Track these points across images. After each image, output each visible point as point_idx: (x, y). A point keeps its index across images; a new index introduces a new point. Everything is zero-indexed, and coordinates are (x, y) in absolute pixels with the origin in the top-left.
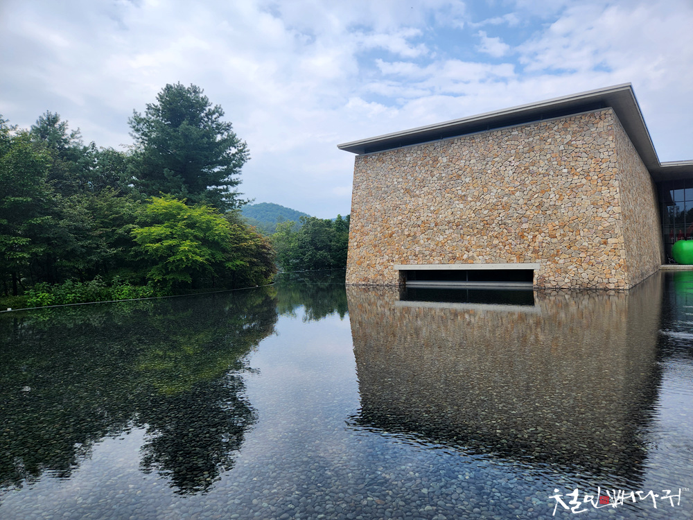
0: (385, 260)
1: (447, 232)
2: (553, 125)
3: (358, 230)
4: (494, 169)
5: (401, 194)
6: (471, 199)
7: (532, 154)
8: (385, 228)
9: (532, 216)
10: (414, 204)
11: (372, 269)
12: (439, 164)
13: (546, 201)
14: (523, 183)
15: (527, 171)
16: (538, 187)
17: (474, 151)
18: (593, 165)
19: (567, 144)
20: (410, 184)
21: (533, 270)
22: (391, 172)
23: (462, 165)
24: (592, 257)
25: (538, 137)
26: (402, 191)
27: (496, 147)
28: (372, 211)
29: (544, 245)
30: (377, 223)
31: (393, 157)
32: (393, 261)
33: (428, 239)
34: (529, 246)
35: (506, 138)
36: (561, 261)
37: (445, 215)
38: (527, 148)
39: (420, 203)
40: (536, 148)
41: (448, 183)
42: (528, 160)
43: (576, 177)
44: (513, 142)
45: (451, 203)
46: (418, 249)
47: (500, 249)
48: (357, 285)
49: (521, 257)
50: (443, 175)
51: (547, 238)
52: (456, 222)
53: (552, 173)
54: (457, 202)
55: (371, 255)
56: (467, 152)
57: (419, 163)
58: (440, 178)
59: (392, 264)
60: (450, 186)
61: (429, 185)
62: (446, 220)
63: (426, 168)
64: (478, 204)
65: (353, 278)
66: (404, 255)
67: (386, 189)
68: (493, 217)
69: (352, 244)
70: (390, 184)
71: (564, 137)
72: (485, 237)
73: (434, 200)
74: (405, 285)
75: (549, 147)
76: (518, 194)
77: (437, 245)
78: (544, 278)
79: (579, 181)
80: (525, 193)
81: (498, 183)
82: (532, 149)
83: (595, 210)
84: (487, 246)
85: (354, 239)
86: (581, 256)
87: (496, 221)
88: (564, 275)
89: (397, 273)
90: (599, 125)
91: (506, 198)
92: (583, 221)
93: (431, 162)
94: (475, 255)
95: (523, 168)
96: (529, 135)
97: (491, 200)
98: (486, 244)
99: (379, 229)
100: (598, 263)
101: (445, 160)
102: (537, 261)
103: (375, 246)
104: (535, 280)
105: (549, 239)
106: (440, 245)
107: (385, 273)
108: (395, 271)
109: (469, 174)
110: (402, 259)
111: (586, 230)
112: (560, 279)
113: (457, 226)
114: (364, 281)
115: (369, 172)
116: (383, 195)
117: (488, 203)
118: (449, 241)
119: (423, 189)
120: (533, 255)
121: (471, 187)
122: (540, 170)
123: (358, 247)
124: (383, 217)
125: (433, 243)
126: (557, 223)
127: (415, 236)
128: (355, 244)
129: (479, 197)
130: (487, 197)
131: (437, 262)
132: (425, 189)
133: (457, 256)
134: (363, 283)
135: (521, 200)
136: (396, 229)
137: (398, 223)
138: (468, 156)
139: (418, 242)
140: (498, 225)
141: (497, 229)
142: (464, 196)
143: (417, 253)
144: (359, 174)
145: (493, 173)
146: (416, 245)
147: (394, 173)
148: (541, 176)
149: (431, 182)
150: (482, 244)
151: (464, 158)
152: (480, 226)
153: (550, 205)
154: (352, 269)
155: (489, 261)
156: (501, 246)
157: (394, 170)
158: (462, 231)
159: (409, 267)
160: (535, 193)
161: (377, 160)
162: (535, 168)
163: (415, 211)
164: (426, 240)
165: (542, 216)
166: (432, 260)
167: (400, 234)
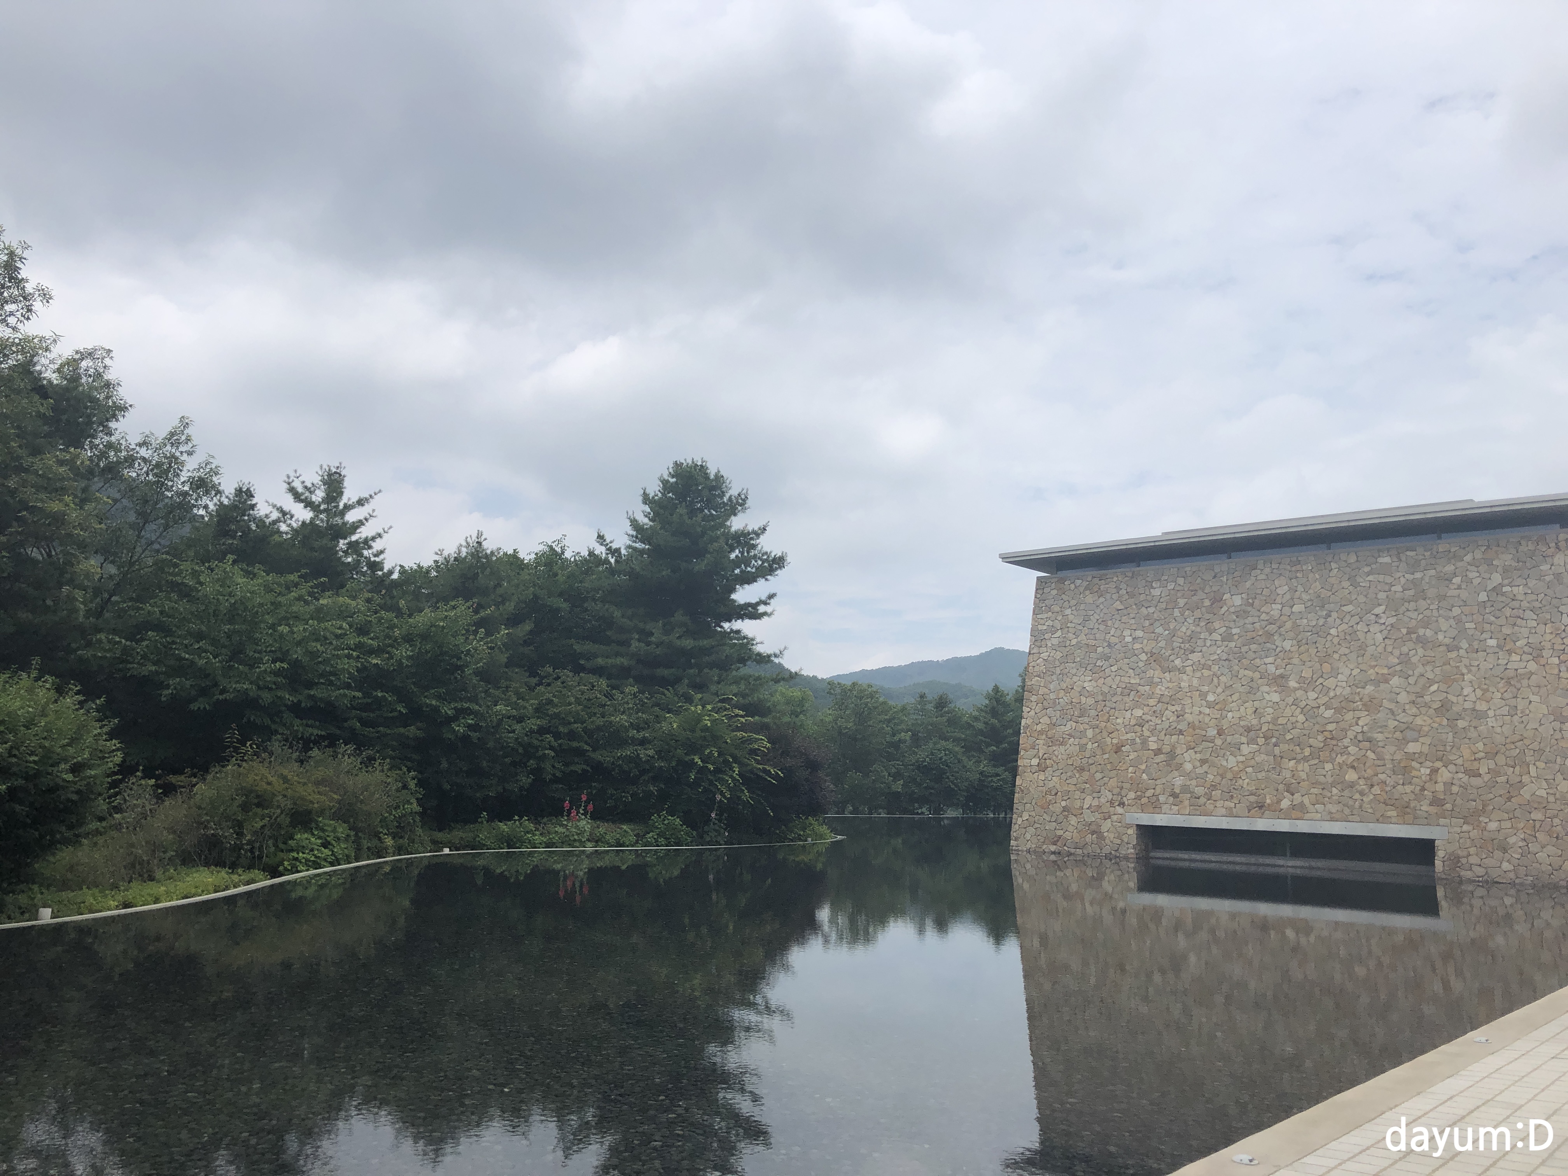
0: (1103, 800)
1: (1245, 749)
2: (1462, 552)
3: (1041, 732)
4: (1344, 627)
5: (1141, 664)
6: (1296, 685)
7: (1423, 604)
8: (1105, 734)
9: (1426, 729)
10: (1170, 685)
11: (1073, 820)
12: (1225, 609)
13: (1454, 699)
14: (1404, 659)
15: (1414, 636)
16: (1438, 671)
17: (1300, 588)
18: (1548, 637)
19: (1494, 589)
20: (1162, 644)
21: (1433, 841)
22: (1117, 617)
23: (1275, 613)
25: (1433, 572)
26: (1143, 657)
27: (1346, 584)
28: (1074, 694)
29: (1455, 789)
30: (1086, 720)
31: (1123, 586)
32: (1122, 804)
33: (1203, 762)
34: (1423, 789)
35: (1367, 569)
36: (1493, 826)
37: (1240, 713)
38: (1412, 592)
39: (1183, 684)
40: (1431, 593)
41: (1244, 649)
42: (1414, 615)
43: (1515, 657)
44: (1381, 578)
45: (1252, 690)
46: (1179, 781)
47: (1362, 793)
48: (1038, 853)
49: (1406, 812)
50: (1234, 631)
51: (1460, 775)
52: (1265, 728)
53: (1464, 645)
54: (1266, 688)
55: (1072, 788)
56: (1286, 588)
57: (1182, 602)
58: (1227, 637)
59: (1119, 810)
60: (1251, 655)
61: (1204, 649)
62: (1242, 723)
63: (1197, 613)
64: (1312, 695)
65: (1028, 836)
66: (1149, 793)
67: (1107, 650)
68: (1342, 725)
69: (1028, 761)
70: (1117, 640)
71: (1487, 576)
72: (1328, 766)
73: (1215, 680)
74: (1147, 858)
75: (1456, 592)
76: (1395, 681)
77: (1223, 777)
78: (1458, 858)
79: (1522, 664)
80: (1412, 680)
81: (1353, 656)
82: (1421, 595)
84: (1333, 785)
85: (1032, 752)
86: (1532, 816)
87: (1350, 734)
88: (1499, 854)
89: (1131, 831)
90: (1556, 561)
91: (1370, 688)
92: (1535, 746)
93: (1207, 603)
94: (1306, 800)
95: (1404, 631)
96: (1414, 567)
97: (1339, 691)
98: (1330, 780)
99: (1090, 733)
101: (1237, 600)
102: (1442, 821)
103: (1082, 769)
104: (1437, 861)
105: (1465, 779)
106: (1229, 775)
107: (1104, 828)
108: (1128, 826)
109: (1291, 634)
110: (1144, 801)
111: (1541, 764)
112: (1494, 862)
113: (1266, 737)
114: (1054, 843)
115: (1068, 612)
116: (1099, 663)
117: (1332, 694)
118: (1249, 770)
119: (1190, 656)
120: (1433, 810)
121: (1296, 661)
122: (1440, 636)
123: (1041, 767)
124: (1099, 708)
125: (1214, 771)
126: (1480, 745)
127: (1172, 755)
128: (1035, 762)
129: (1312, 681)
130: (1331, 683)
131: (1223, 812)
132: (1195, 657)
133: (1268, 801)
134: (1053, 848)
135: (1404, 694)
136: (1129, 736)
137: (1133, 722)
138: (1288, 596)
139: (1179, 766)
140: (1356, 741)
141: (1352, 749)
142: (1282, 676)
143: (1178, 791)
144: (1045, 616)
145: (1342, 635)
146: (1176, 773)
147: (1124, 619)
148: (1442, 648)
149: (1208, 643)
150: (1322, 779)
151: (1279, 600)
152: (1317, 742)
153: (1465, 710)
154: (1026, 816)
155: (1337, 816)
156: (1362, 785)
157: (1125, 612)
158: (1277, 750)
159: (1160, 820)
160: (1431, 682)
161: (1086, 589)
162: (1429, 633)
163: (1172, 700)
164: (1198, 764)
165: (1448, 729)
166: (1211, 807)
167: (1139, 746)
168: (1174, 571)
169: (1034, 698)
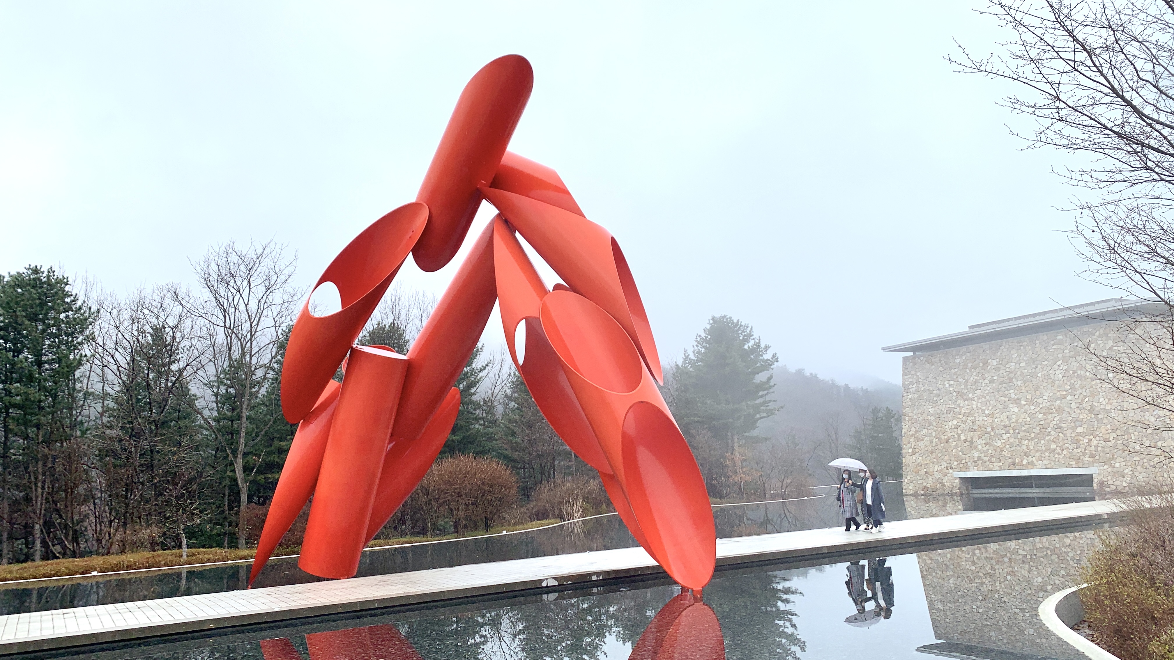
0: (943, 467)
1: (1005, 437)
2: (1094, 331)
3: (912, 436)
4: (1044, 372)
5: (954, 398)
6: (1025, 403)
8: (941, 433)
9: (1085, 420)
10: (968, 407)
11: (930, 478)
12: (989, 367)
13: (1096, 404)
14: (1073, 387)
15: (1076, 375)
16: (1088, 391)
17: (1023, 355)
20: (963, 387)
22: (941, 375)
23: (1013, 368)
24: (1145, 460)
26: (955, 394)
27: (1043, 351)
28: (925, 415)
29: (1100, 449)
30: (932, 427)
31: (942, 359)
32: (952, 468)
33: (986, 444)
34: (1085, 450)
35: (1052, 342)
36: (1117, 465)
37: (1001, 419)
38: (1073, 353)
39: (974, 406)
41: (1000, 387)
42: (1075, 364)
44: (1059, 346)
45: (1005, 407)
46: (976, 455)
47: (1059, 454)
48: (916, 495)
49: (1079, 462)
50: (995, 378)
51: (1101, 442)
52: (1012, 425)
54: (1011, 406)
56: (1016, 355)
57: (970, 365)
58: (992, 381)
59: (951, 471)
60: (1003, 389)
61: (982, 388)
62: (1002, 424)
63: (977, 370)
64: (1033, 407)
65: (911, 487)
66: (963, 461)
67: (938, 392)
68: (1048, 421)
69: (907, 450)
70: (942, 387)
71: (1106, 342)
72: (1043, 442)
73: (988, 403)
74: (968, 494)
76: (1069, 398)
77: (995, 451)
78: (1103, 482)
80: (1077, 397)
81: (1049, 386)
84: (1045, 451)
85: (909, 446)
86: (1134, 459)
87: (1051, 425)
88: (1121, 479)
89: (956, 481)
91: (1058, 402)
93: (981, 365)
94: (1034, 459)
95: (1071, 372)
97: (1044, 404)
98: (1044, 448)
99: (934, 434)
100: (1151, 466)
101: (995, 363)
102: (1095, 465)
103: (932, 452)
104: (1095, 485)
106: (999, 450)
107: (944, 481)
108: (956, 479)
109: (1021, 378)
110: (961, 465)
113: (1014, 430)
114: (923, 490)
115: (918, 374)
117: (1041, 406)
118: (1007, 446)
119: (976, 392)
120: (1091, 459)
123: (914, 453)
124: (937, 421)
125: (992, 448)
126: (1109, 426)
127: (972, 442)
128: (910, 450)
129: (1032, 401)
130: (1040, 400)
131: (998, 468)
132: (978, 392)
133: (1017, 461)
134: (922, 492)
135: (1073, 404)
136: (952, 434)
137: (953, 427)
138: (1018, 359)
139: (976, 447)
140: (1054, 429)
141: (1053, 433)
142: (1018, 399)
143: (976, 459)
144: (908, 377)
145: (1043, 377)
146: (974, 451)
147: (944, 376)
148: (1089, 380)
149: (984, 385)
150: (1040, 448)
151: (1014, 361)
152: (1037, 430)
153: (1101, 409)
154: (909, 478)
155: (1049, 466)
156: (1058, 450)
157: (945, 372)
158: (1019, 436)
159: (970, 474)
160: (1085, 397)
161: (926, 361)
162: (1082, 372)
163: (969, 415)
164: (984, 445)
166: (992, 466)
167: (957, 439)
168: (965, 350)
169: (907, 419)
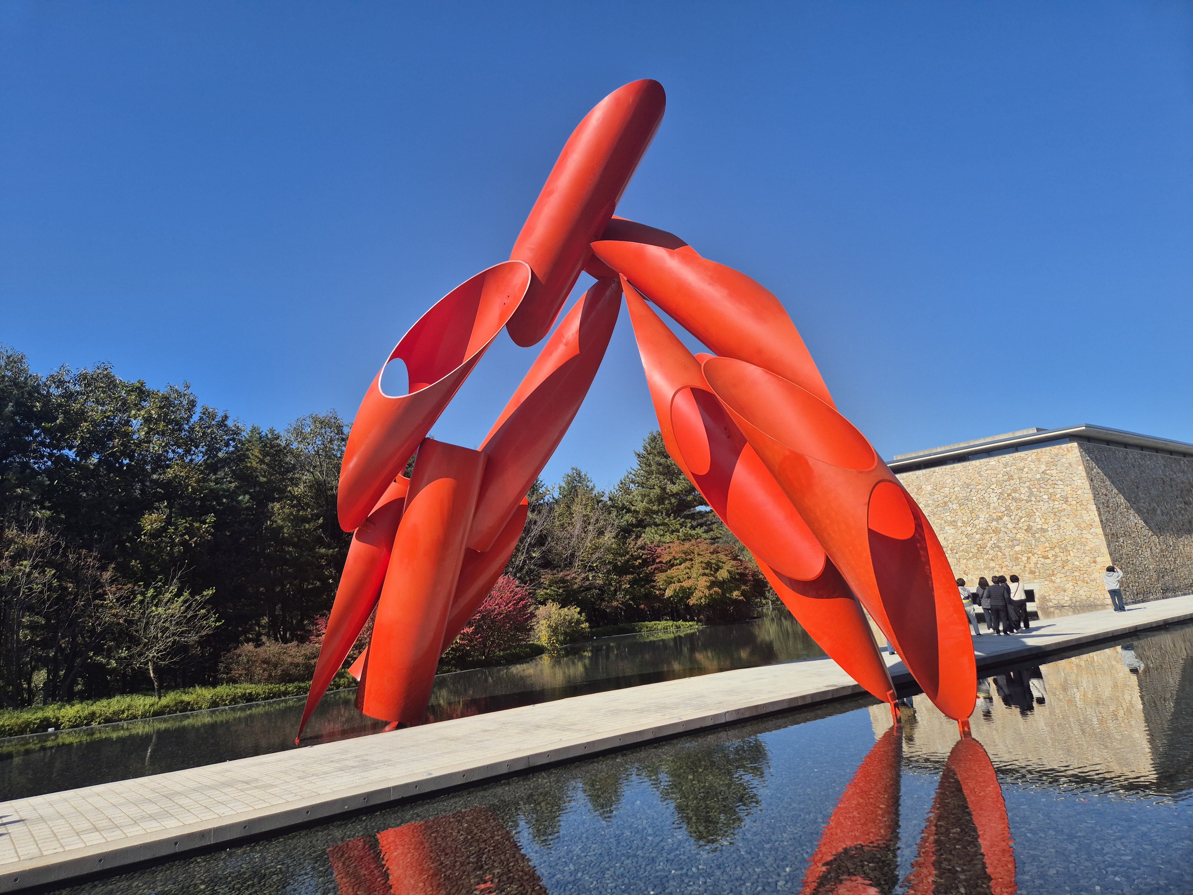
2: (1026, 457)
6: (962, 525)
7: (1012, 482)
9: (1022, 539)
14: (1008, 508)
15: (1010, 497)
16: (1023, 512)
17: (956, 480)
18: (1070, 492)
19: (1043, 472)
21: (1034, 590)
23: (947, 492)
24: (1085, 575)
25: (1015, 467)
27: (977, 476)
35: (985, 468)
36: (1058, 581)
38: (1007, 477)
40: (1016, 476)
41: (935, 510)
42: (1009, 487)
43: (1056, 503)
44: (992, 471)
50: (930, 502)
51: (1041, 559)
53: (1033, 499)
54: (947, 528)
64: (969, 529)
68: (985, 541)
72: (981, 561)
75: (1026, 475)
76: (1006, 519)
79: (1060, 506)
80: (1013, 517)
81: (985, 509)
82: (1011, 478)
83: (1079, 532)
86: (1075, 574)
87: (989, 545)
88: (1062, 593)
90: (1068, 457)
91: (994, 523)
92: (1071, 542)
95: (1006, 495)
96: (1006, 464)
97: (981, 526)
98: (983, 567)
100: (1092, 581)
101: (929, 488)
102: (1035, 581)
105: (1043, 560)
111: (1075, 551)
112: (1061, 597)
117: (978, 527)
120: (1031, 576)
121: (959, 513)
122: (1022, 496)
126: (1047, 544)
129: (968, 522)
130: (976, 522)
135: (1010, 524)
138: (952, 484)
140: (992, 548)
141: (991, 552)
145: (978, 500)
148: (1024, 501)
151: (948, 486)
152: (975, 550)
153: (1038, 529)
158: (957, 556)
160: (1021, 518)
162: (1017, 495)
165: (1032, 538)
